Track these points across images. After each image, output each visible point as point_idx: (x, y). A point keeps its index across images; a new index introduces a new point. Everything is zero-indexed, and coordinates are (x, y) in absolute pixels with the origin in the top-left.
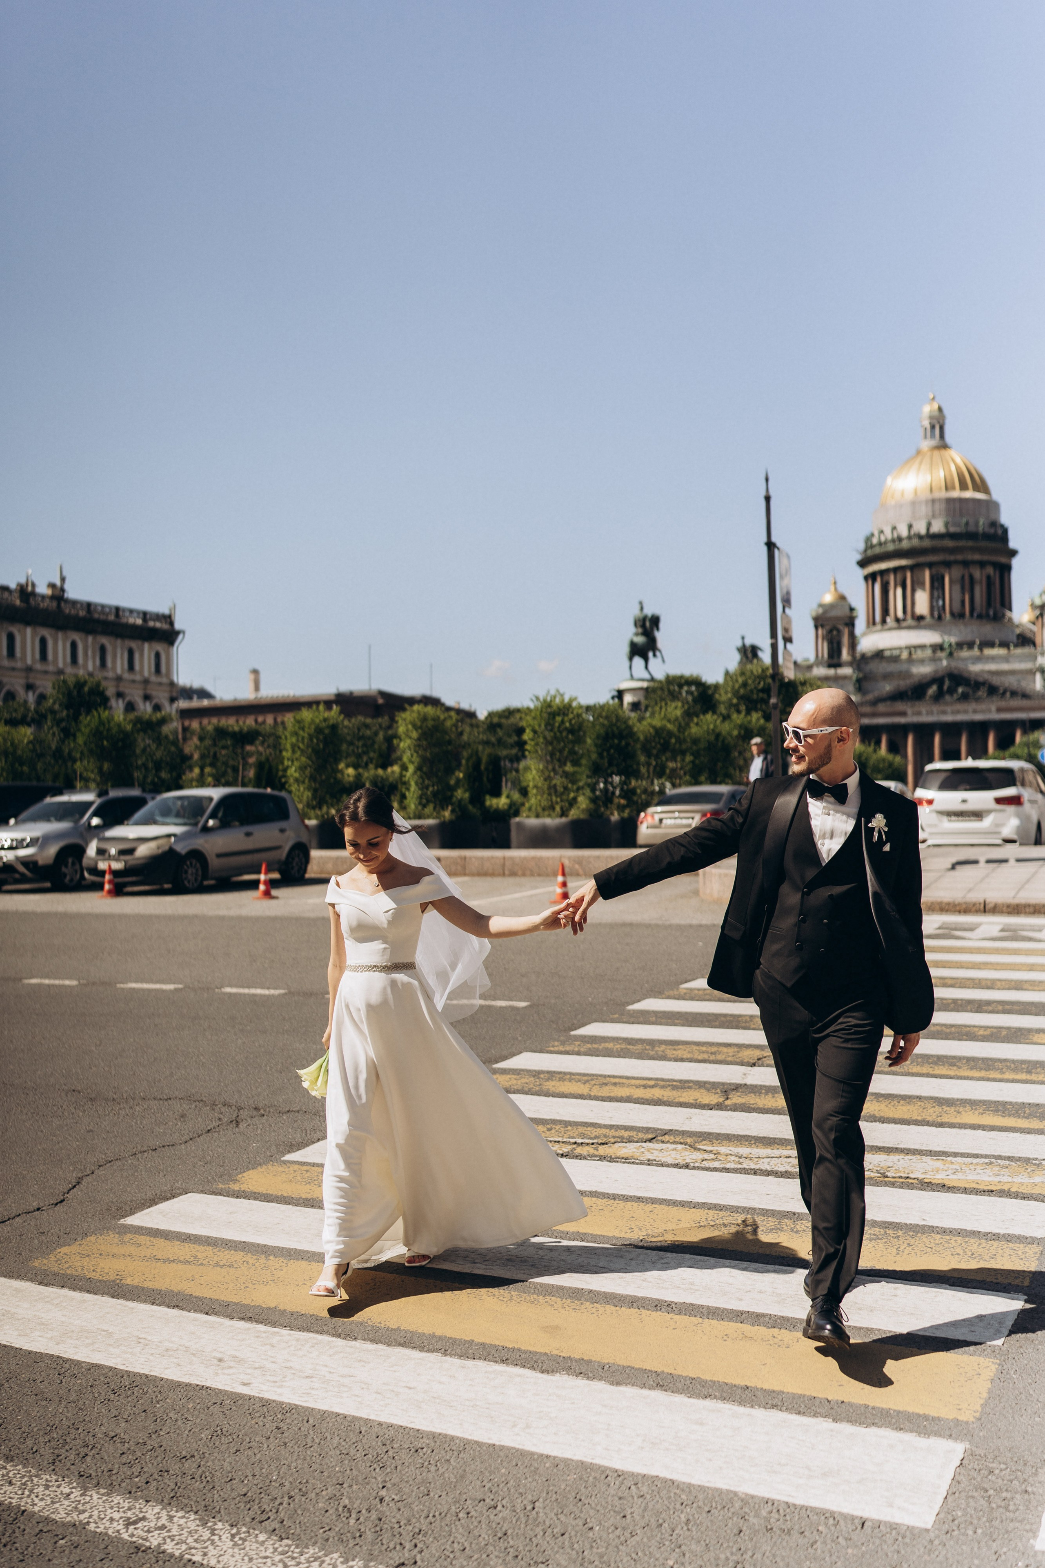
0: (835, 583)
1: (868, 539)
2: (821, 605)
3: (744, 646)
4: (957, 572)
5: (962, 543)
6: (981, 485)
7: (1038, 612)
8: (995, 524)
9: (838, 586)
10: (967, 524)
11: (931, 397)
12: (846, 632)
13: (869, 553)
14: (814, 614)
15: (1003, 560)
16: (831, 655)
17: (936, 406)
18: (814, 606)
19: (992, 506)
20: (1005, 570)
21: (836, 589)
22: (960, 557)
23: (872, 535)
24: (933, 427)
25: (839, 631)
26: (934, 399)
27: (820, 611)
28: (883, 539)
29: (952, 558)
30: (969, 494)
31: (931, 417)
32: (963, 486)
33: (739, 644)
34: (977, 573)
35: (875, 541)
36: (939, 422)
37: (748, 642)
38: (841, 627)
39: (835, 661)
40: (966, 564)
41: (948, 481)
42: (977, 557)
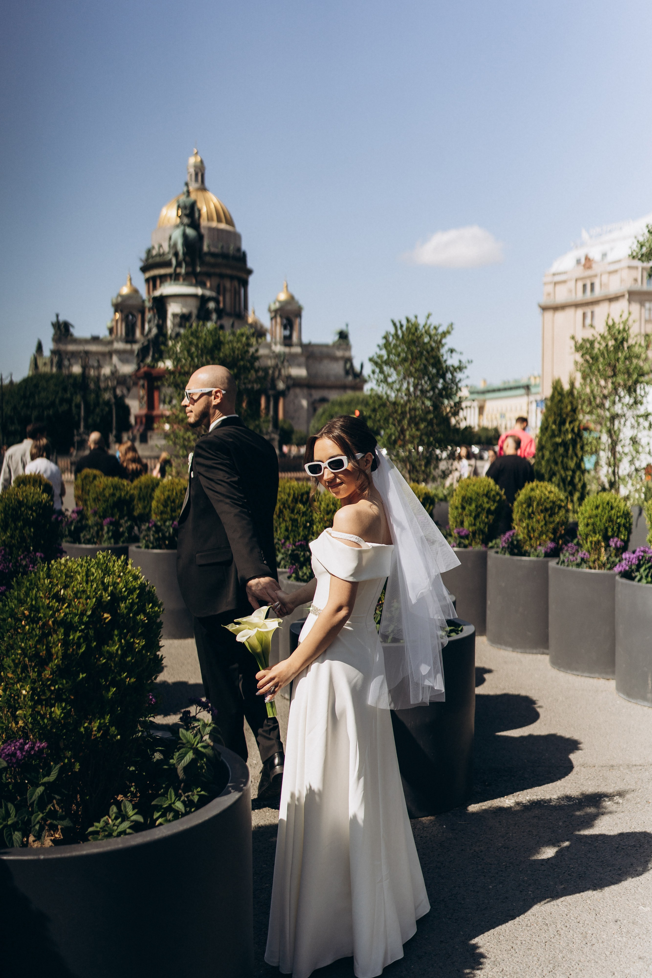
0: (131, 280)
1: (149, 252)
2: (120, 295)
3: (58, 321)
4: (216, 281)
5: (220, 260)
6: (229, 222)
7: (273, 314)
8: (239, 249)
9: (133, 282)
10: (222, 247)
11: (195, 151)
12: (139, 317)
13: (151, 261)
14: (115, 301)
15: (244, 276)
16: (127, 334)
17: (199, 159)
18: (115, 295)
19: (236, 237)
20: (245, 283)
21: (131, 284)
22: (217, 270)
23: (153, 248)
24: (196, 175)
25: (133, 316)
26: (197, 153)
27: (120, 299)
28: (162, 251)
29: (212, 270)
30: (223, 226)
31: (195, 167)
32: (219, 220)
33: (54, 320)
34: (228, 284)
35: (154, 252)
36: (201, 171)
37: (62, 319)
38: (135, 313)
39: (130, 338)
40: (222, 276)
41: (209, 214)
42: (229, 272)
